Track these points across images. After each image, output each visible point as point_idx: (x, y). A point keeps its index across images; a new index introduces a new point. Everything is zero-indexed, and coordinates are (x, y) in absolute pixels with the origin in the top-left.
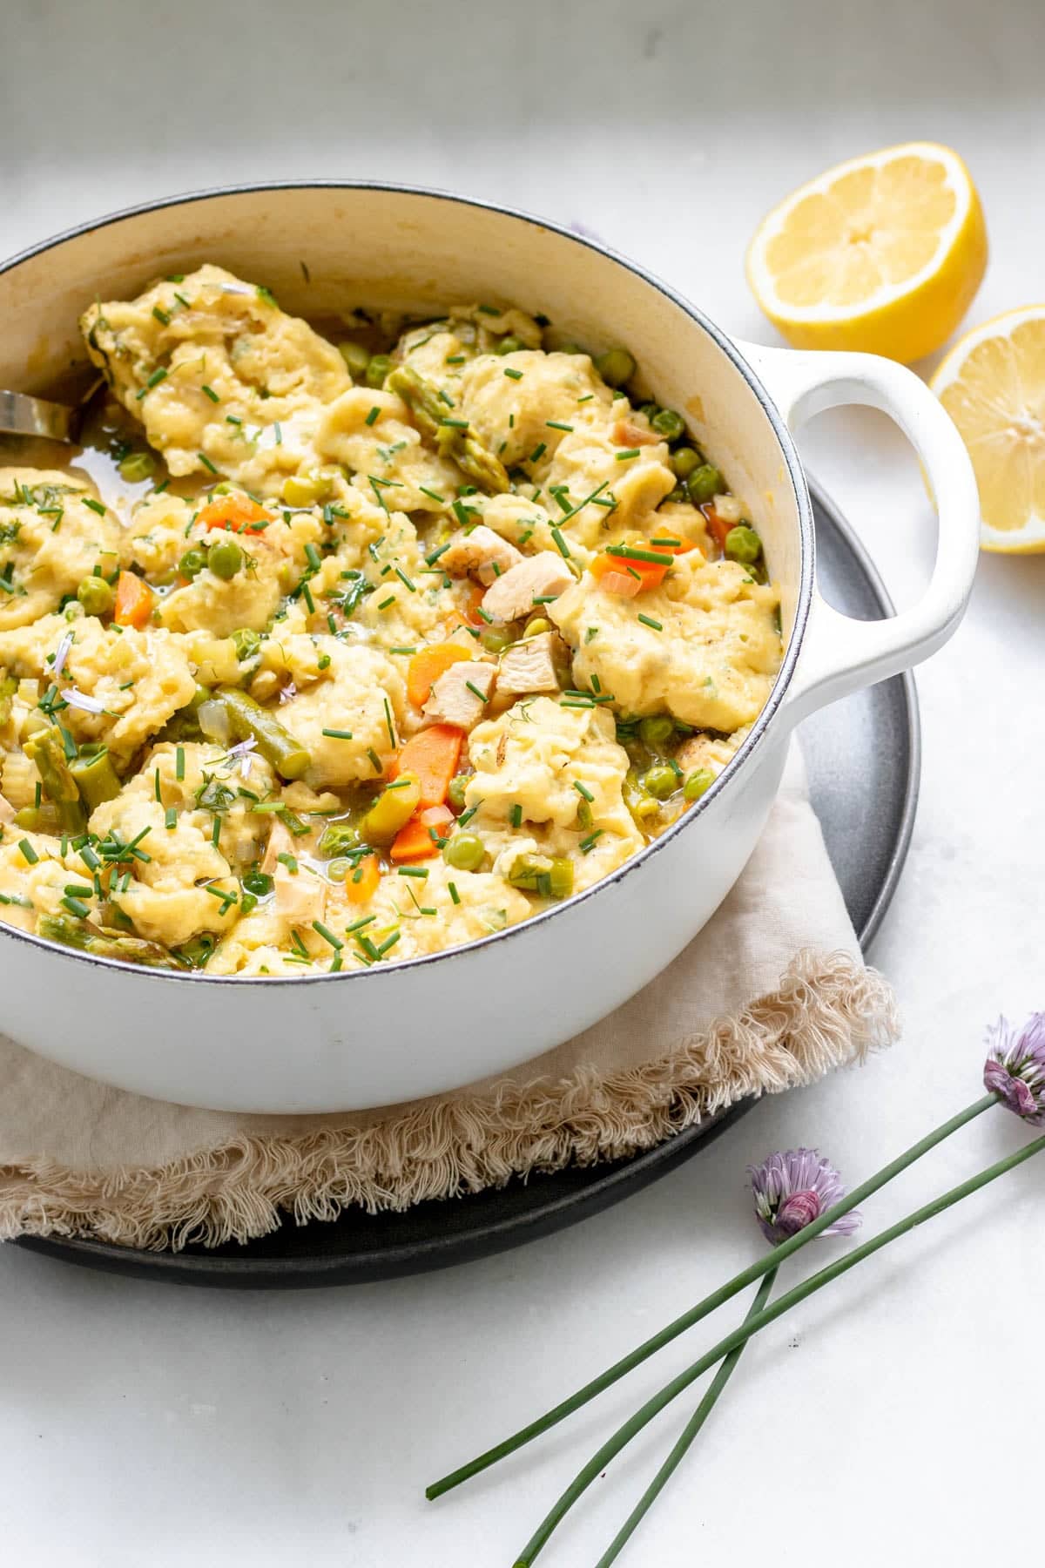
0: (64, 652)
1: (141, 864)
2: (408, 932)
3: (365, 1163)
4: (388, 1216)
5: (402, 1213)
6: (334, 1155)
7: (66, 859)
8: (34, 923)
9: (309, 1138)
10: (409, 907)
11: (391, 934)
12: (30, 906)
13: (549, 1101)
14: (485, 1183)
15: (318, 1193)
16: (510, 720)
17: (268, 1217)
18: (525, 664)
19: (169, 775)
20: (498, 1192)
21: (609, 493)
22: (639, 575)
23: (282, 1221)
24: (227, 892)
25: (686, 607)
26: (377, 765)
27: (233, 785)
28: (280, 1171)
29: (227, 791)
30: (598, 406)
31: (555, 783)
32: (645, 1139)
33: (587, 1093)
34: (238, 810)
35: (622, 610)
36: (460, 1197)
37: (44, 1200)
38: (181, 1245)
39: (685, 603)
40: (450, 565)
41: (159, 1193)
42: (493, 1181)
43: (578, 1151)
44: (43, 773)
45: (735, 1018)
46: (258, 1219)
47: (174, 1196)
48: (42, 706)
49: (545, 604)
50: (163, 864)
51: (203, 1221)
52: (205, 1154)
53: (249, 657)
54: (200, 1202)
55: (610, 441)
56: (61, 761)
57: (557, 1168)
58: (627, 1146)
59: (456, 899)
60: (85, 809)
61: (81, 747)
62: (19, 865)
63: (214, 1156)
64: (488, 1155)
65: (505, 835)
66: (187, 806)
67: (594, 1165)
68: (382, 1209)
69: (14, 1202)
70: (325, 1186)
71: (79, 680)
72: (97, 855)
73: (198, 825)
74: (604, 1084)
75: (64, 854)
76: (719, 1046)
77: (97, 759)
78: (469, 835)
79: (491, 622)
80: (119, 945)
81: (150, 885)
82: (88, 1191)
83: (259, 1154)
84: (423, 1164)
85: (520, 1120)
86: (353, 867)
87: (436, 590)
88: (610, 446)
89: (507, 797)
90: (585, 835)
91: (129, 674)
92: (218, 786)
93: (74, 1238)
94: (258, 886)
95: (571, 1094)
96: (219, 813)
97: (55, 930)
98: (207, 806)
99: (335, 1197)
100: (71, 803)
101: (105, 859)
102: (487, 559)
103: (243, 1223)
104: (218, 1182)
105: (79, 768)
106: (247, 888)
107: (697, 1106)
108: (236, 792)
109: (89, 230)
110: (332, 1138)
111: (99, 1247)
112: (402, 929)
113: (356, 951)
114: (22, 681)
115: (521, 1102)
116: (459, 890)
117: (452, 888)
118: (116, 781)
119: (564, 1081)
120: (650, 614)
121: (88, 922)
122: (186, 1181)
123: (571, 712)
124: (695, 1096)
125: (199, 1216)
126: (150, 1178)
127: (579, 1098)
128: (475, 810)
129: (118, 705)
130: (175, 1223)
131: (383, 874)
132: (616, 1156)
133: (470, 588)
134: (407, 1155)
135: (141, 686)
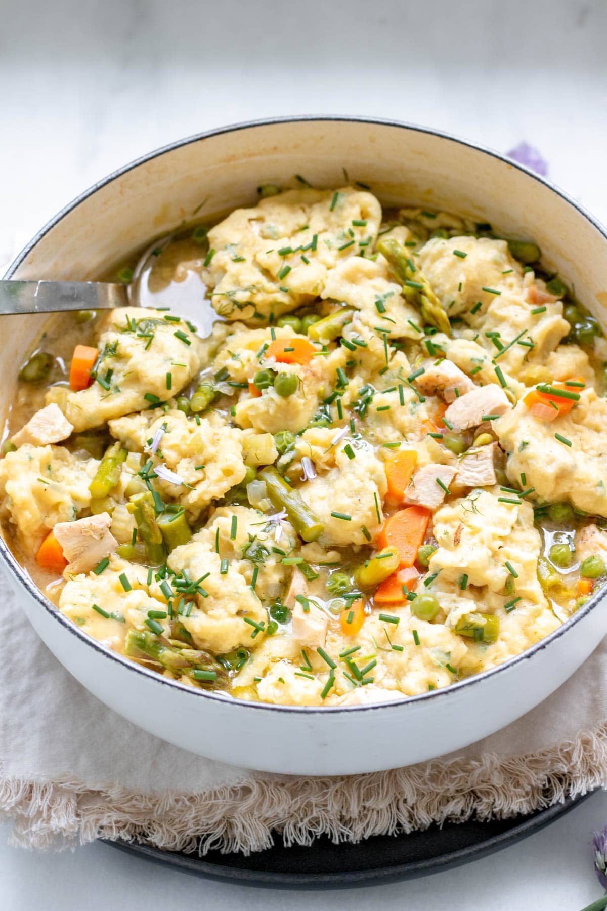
0: (159, 439)
1: (201, 597)
2: (382, 661)
3: (334, 807)
4: (346, 846)
5: (356, 844)
6: (313, 800)
7: (150, 587)
8: (125, 634)
9: (297, 783)
10: (384, 642)
11: (372, 660)
12: (123, 620)
13: (462, 774)
14: (414, 827)
15: (300, 825)
16: (464, 510)
17: (265, 840)
18: (476, 467)
19: (226, 535)
20: (422, 833)
21: (528, 337)
22: (558, 407)
23: (275, 843)
24: (258, 622)
25: (584, 428)
26: (368, 536)
27: (269, 544)
28: (276, 808)
29: (265, 549)
30: (515, 276)
31: (493, 560)
32: (525, 810)
33: (489, 771)
34: (271, 562)
35: (544, 429)
36: (395, 835)
37: (115, 816)
38: (205, 852)
39: (584, 425)
40: (423, 385)
41: (193, 815)
42: (419, 826)
43: (478, 811)
44: (139, 523)
45: (594, 733)
46: (259, 839)
47: (203, 817)
48: (141, 474)
49: (491, 421)
50: (216, 598)
51: (222, 836)
52: (226, 788)
53: (287, 452)
54: (220, 822)
55: (526, 301)
56: (151, 517)
57: (463, 821)
58: (512, 812)
59: (417, 641)
60: (166, 548)
61: (167, 506)
62: (118, 590)
63: (233, 791)
64: (417, 808)
65: (454, 596)
66: (236, 555)
67: (488, 821)
68: (342, 841)
69: (95, 817)
70: (306, 820)
71: (168, 459)
72: (172, 588)
73: (242, 572)
74: (501, 766)
75: (149, 584)
76: (582, 751)
77: (176, 517)
78: (430, 596)
79: (451, 429)
80: (181, 654)
81: (206, 612)
82: (145, 809)
83: (263, 792)
84: (373, 810)
85: (442, 784)
86: (347, 608)
87: (415, 403)
88: (526, 305)
89: (458, 569)
90: (509, 599)
91: (201, 458)
92: (259, 545)
93: (133, 843)
94: (281, 615)
95: (477, 772)
96: (258, 564)
97: (139, 642)
98: (250, 558)
99: (312, 830)
100: (156, 544)
101: (177, 591)
102: (451, 384)
103: (248, 841)
104: (233, 809)
105: (164, 522)
106: (273, 617)
107: (563, 790)
108: (270, 550)
109: (202, 139)
110: (313, 786)
111: (150, 851)
112: (378, 659)
113: (345, 671)
114: (130, 453)
115: (443, 773)
116: (420, 635)
117: (415, 633)
118: (189, 532)
119: (474, 763)
120: (562, 433)
121: (162, 637)
122: (213, 805)
123: (505, 506)
124: (560, 780)
125: (219, 832)
126: (188, 803)
127: (483, 774)
128: (436, 575)
129: (193, 480)
130: (202, 835)
131: (367, 615)
132: (504, 817)
133: (438, 403)
134: (363, 804)
135: (209, 468)
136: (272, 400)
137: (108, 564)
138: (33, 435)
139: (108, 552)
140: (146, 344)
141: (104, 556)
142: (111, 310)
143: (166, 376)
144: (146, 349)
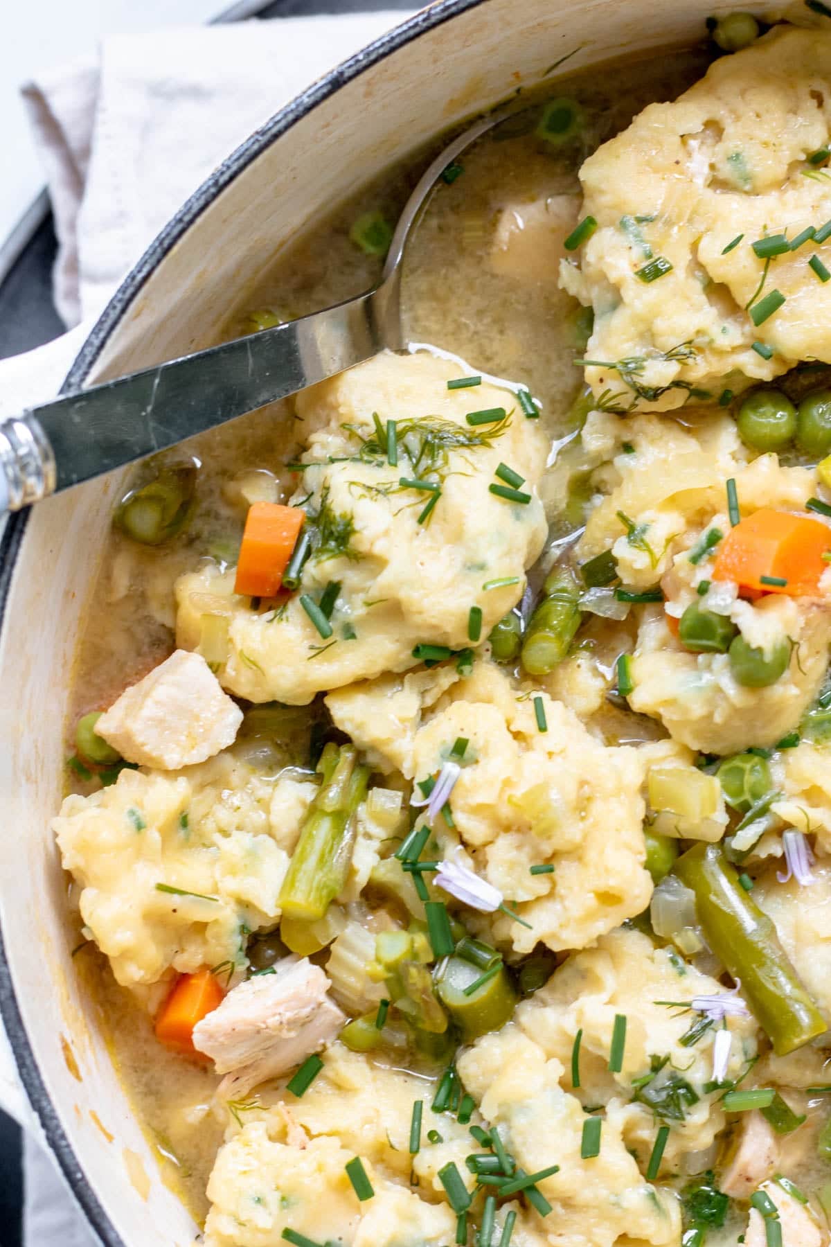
0: (448, 779)
7: (416, 1159)
19: (596, 1044)
27: (697, 1078)
29: (686, 1086)
34: (698, 1117)
48: (402, 859)
50: (570, 1212)
53: (751, 819)
61: (459, 943)
71: (468, 833)
75: (414, 1151)
77: (483, 983)
91: (547, 849)
92: (672, 1077)
96: (668, 1121)
98: (649, 1103)
100: (433, 1033)
108: (699, 1089)
114: (377, 787)
129: (522, 895)
135: (566, 871)
136: (719, 690)
137: (320, 1066)
138: (146, 749)
139: (322, 1041)
140: (422, 508)
141: (312, 1051)
142: (332, 381)
143: (468, 611)
144: (421, 520)
